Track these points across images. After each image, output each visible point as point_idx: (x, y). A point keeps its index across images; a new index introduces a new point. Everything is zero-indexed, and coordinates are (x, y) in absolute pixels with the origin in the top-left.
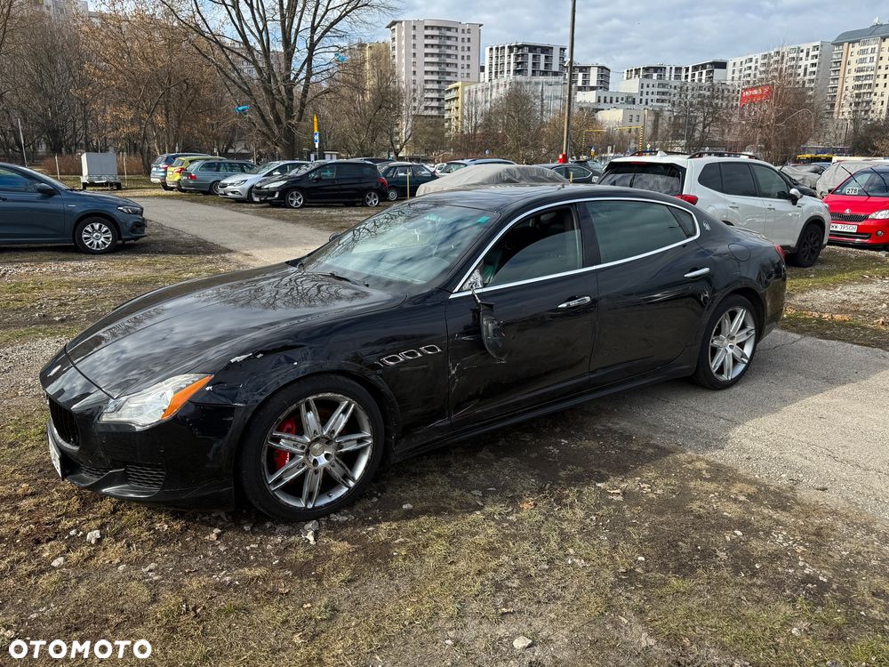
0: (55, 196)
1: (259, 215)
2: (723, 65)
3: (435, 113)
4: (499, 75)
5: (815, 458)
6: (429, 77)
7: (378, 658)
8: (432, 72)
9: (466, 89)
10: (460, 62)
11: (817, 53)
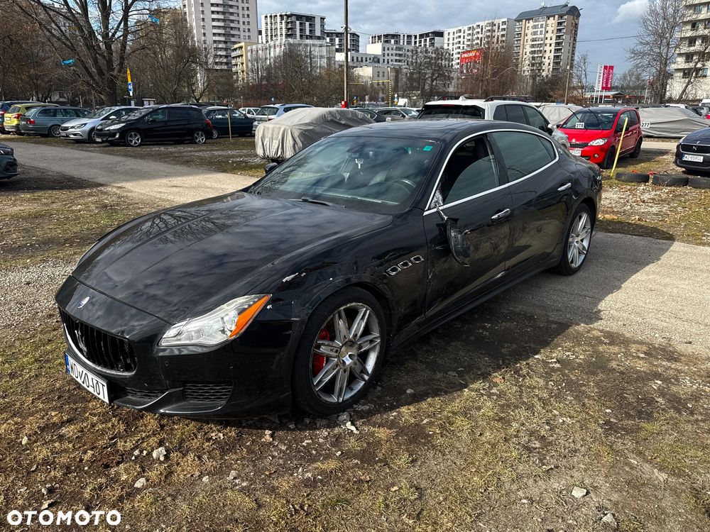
1: (107, 153)
2: (440, 34)
3: (225, 67)
4: (274, 38)
5: (667, 320)
6: (217, 38)
7: (481, 524)
8: (219, 34)
9: (249, 48)
10: (242, 27)
11: (505, 27)
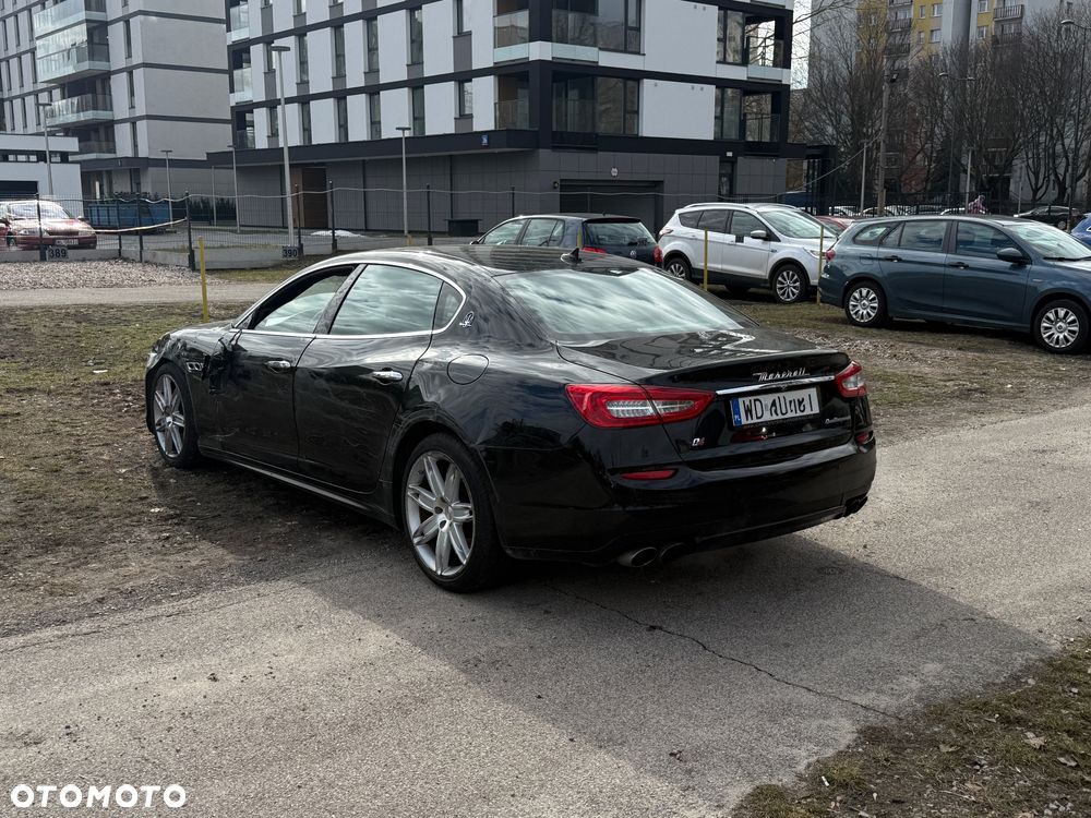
0: (1028, 266)
